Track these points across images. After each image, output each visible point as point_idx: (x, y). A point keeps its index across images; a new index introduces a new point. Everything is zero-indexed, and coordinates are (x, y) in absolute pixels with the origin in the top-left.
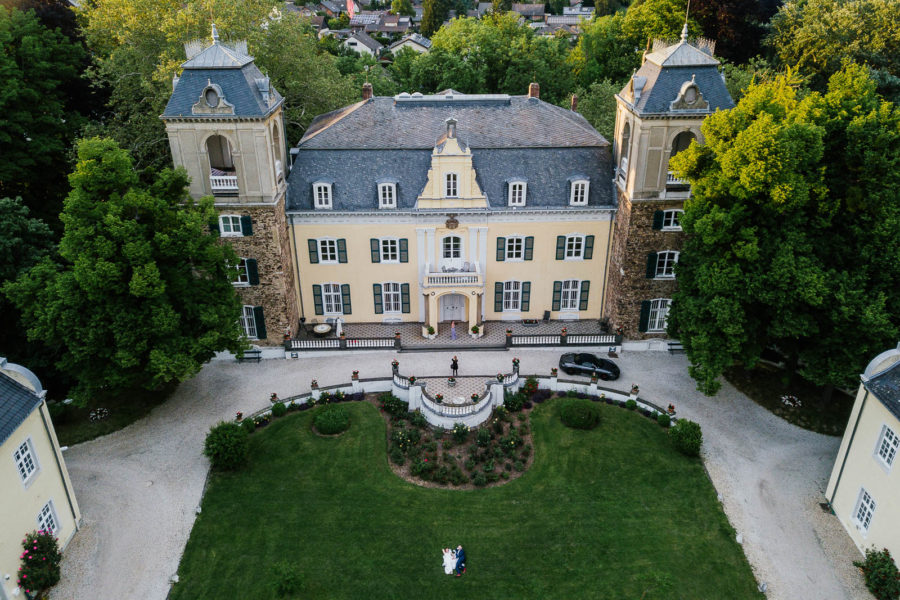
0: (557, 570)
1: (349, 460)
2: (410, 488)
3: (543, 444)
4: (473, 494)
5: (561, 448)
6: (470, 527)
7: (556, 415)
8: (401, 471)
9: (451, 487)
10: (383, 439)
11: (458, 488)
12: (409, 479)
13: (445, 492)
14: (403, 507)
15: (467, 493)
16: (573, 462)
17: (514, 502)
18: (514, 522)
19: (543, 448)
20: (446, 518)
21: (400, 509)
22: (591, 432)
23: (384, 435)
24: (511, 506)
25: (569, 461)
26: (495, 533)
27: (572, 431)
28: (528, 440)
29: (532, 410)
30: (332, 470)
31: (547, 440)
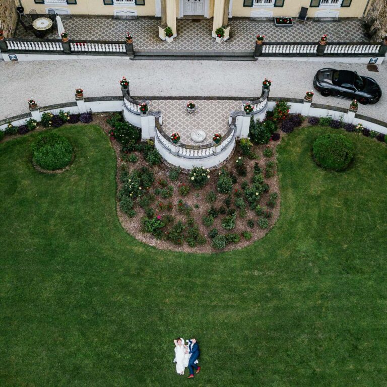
0: (302, 371)
1: (72, 208)
2: (141, 249)
3: (290, 190)
4: (211, 258)
5: (311, 198)
6: (205, 307)
7: (306, 150)
8: (131, 225)
9: (186, 249)
10: (112, 178)
11: (194, 249)
12: (140, 237)
13: (180, 255)
14: (132, 276)
15: (203, 258)
16: (323, 218)
17: (256, 273)
18: (255, 300)
19: (291, 196)
20: (180, 294)
21: (128, 280)
22: (345, 176)
23: (113, 173)
24: (252, 277)
25: (319, 216)
26: (234, 316)
27: (323, 173)
28: (274, 184)
29: (279, 142)
30: (52, 222)
31: (295, 186)
